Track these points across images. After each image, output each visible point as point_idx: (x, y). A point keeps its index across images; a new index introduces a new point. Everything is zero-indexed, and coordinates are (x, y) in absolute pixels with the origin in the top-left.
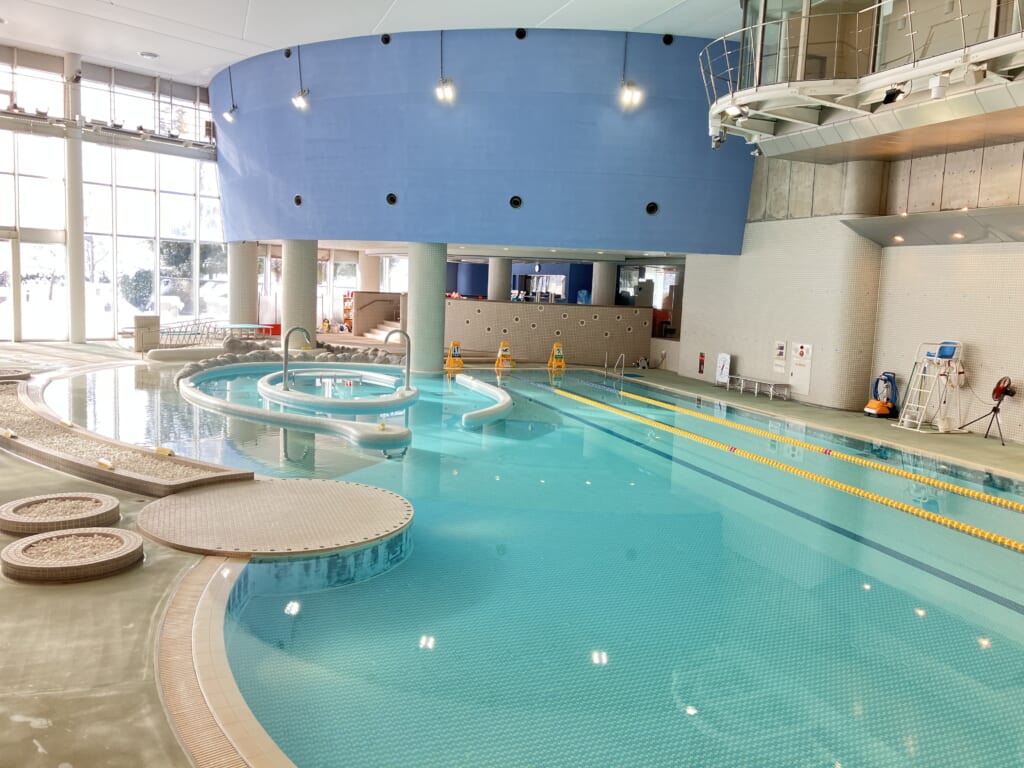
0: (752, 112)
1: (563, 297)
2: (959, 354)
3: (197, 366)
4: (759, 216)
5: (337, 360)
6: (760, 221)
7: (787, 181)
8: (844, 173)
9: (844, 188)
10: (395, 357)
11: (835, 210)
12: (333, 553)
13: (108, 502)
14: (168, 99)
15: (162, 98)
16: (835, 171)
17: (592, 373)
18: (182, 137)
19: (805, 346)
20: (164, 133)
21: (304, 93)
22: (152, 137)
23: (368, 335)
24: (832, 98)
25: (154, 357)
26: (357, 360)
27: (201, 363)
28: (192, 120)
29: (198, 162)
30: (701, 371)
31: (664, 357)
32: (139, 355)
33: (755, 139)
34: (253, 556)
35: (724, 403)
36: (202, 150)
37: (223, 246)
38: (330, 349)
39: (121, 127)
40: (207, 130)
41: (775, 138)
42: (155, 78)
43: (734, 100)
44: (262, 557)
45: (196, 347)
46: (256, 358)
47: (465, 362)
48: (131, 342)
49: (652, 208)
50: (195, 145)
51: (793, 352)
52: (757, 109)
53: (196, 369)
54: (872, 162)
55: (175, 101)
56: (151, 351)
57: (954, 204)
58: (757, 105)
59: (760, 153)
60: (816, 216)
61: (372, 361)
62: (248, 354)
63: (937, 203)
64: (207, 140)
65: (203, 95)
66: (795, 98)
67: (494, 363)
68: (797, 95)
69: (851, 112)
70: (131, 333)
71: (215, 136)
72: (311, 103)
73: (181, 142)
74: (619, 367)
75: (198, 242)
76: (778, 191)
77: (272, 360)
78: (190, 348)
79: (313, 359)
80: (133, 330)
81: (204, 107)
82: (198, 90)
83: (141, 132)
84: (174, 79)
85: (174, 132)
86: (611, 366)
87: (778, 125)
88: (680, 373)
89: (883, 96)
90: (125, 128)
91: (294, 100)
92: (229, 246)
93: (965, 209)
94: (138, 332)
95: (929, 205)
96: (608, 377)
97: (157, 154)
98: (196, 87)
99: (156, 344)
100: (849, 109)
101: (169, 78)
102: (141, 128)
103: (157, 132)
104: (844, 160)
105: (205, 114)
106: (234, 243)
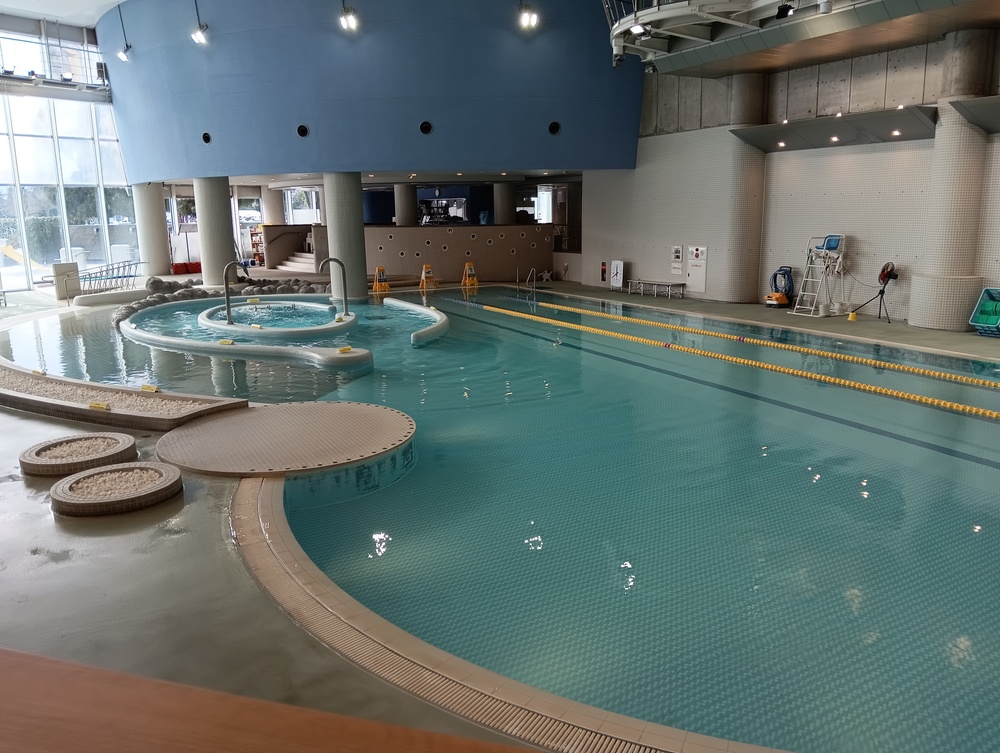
0: (654, 30)
1: (465, 219)
2: (842, 246)
3: (132, 308)
4: (651, 130)
5: (263, 292)
6: (652, 135)
7: (676, 95)
8: (729, 86)
9: (729, 101)
10: (320, 286)
11: (722, 122)
12: (360, 464)
13: (124, 441)
14: (56, 42)
15: (51, 41)
16: (720, 85)
17: (505, 288)
18: (75, 80)
19: (700, 249)
20: (56, 78)
21: (203, 27)
22: (45, 83)
23: (281, 268)
24: (727, 14)
25: (81, 303)
26: (283, 291)
27: (134, 305)
28: (82, 63)
29: (93, 105)
30: (604, 279)
31: (566, 269)
32: (65, 303)
33: (650, 57)
34: (287, 474)
35: (620, 304)
36: (97, 93)
37: (126, 189)
38: (251, 282)
39: (11, 73)
40: (99, 72)
41: (669, 55)
42: (39, 21)
43: (637, 19)
44: (295, 475)
45: (119, 291)
46: (183, 297)
47: (391, 286)
48: (52, 291)
49: (554, 128)
50: (88, 88)
51: (689, 255)
52: (658, 28)
53: (130, 312)
54: (755, 75)
55: (63, 43)
56: (76, 297)
57: (829, 111)
58: (657, 24)
59: (655, 70)
60: (705, 127)
61: (297, 291)
62: (176, 293)
63: (814, 110)
64: (100, 82)
65: (92, 36)
66: (695, 16)
67: (417, 284)
68: (697, 12)
69: (743, 28)
70: (52, 282)
71: (108, 78)
72: (211, 38)
73: (74, 86)
74: (531, 280)
75: (101, 185)
76: (667, 106)
77: (200, 297)
78: (113, 292)
79: (239, 293)
80: (52, 279)
81: (92, 48)
82: (85, 30)
83: (33, 77)
84: (61, 20)
85: (67, 76)
86: (522, 281)
87: (672, 43)
88: (583, 283)
89: (775, 12)
90: (16, 74)
91: (193, 36)
92: (133, 188)
93: (839, 115)
94: (58, 281)
95: (806, 112)
96: (521, 291)
97: (51, 100)
98: (82, 28)
99: (79, 292)
100: (741, 25)
101: (53, 19)
102: (32, 73)
103: (48, 77)
104: (729, 74)
105: (94, 56)
106: (139, 185)
